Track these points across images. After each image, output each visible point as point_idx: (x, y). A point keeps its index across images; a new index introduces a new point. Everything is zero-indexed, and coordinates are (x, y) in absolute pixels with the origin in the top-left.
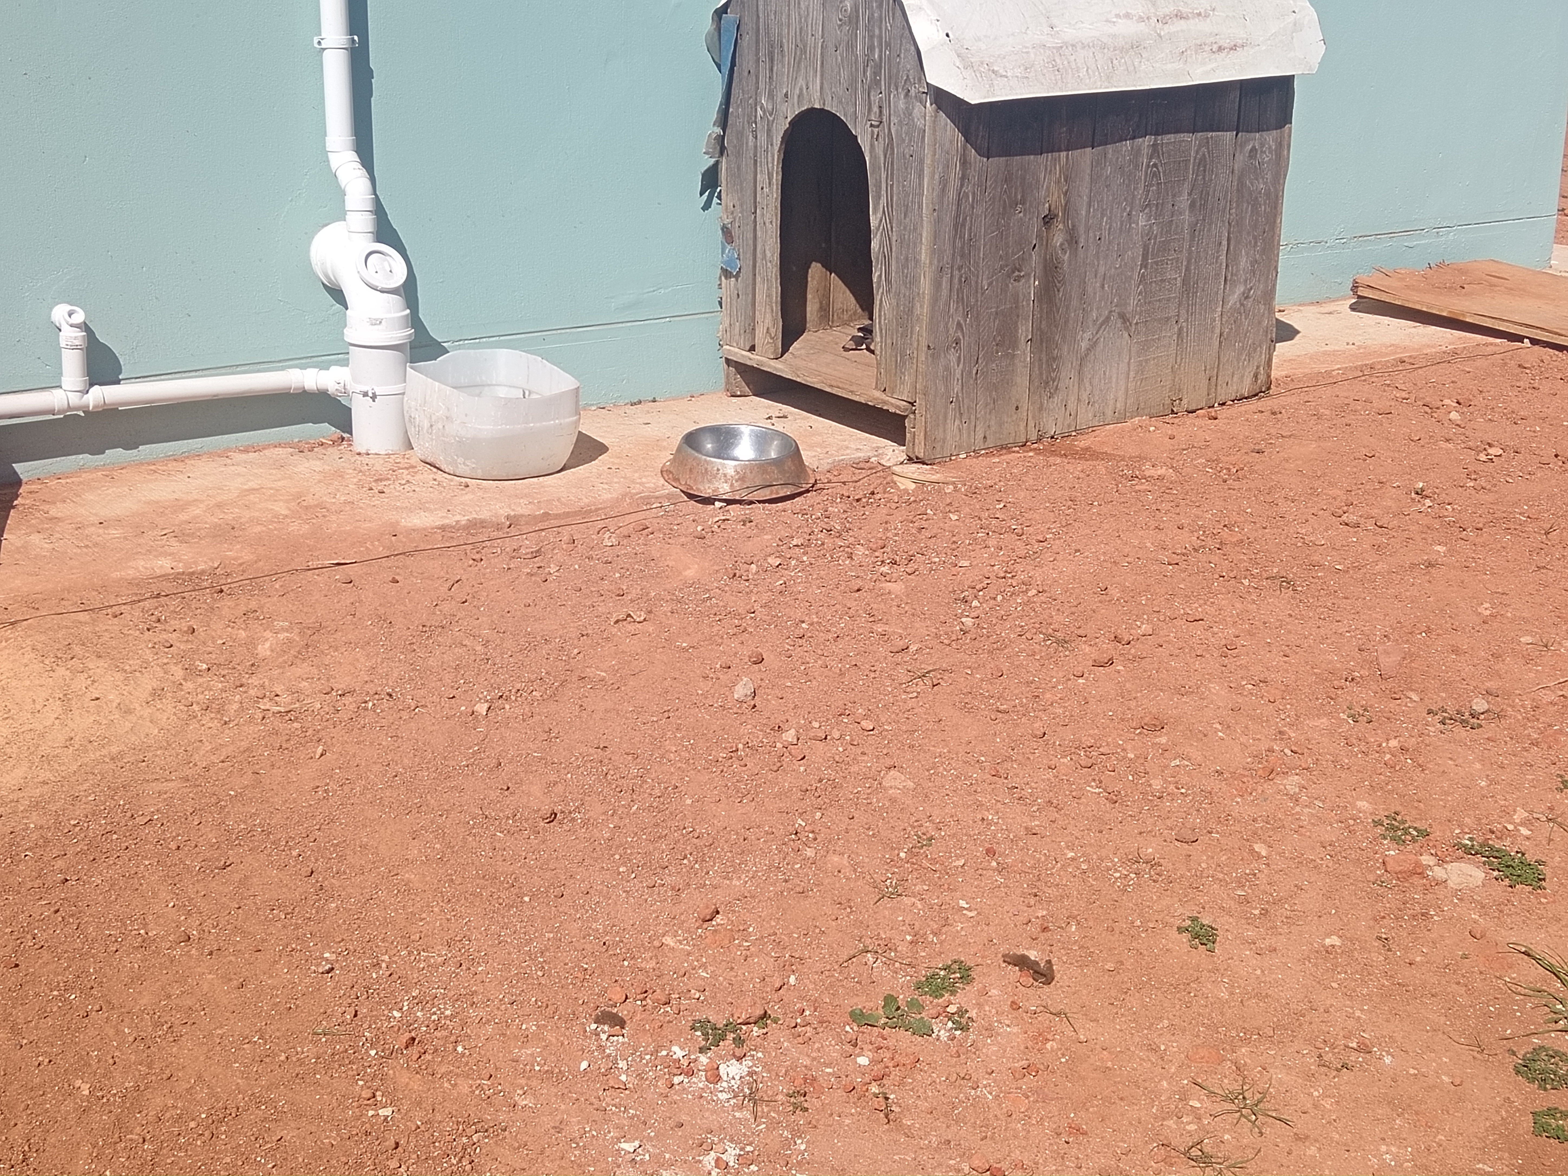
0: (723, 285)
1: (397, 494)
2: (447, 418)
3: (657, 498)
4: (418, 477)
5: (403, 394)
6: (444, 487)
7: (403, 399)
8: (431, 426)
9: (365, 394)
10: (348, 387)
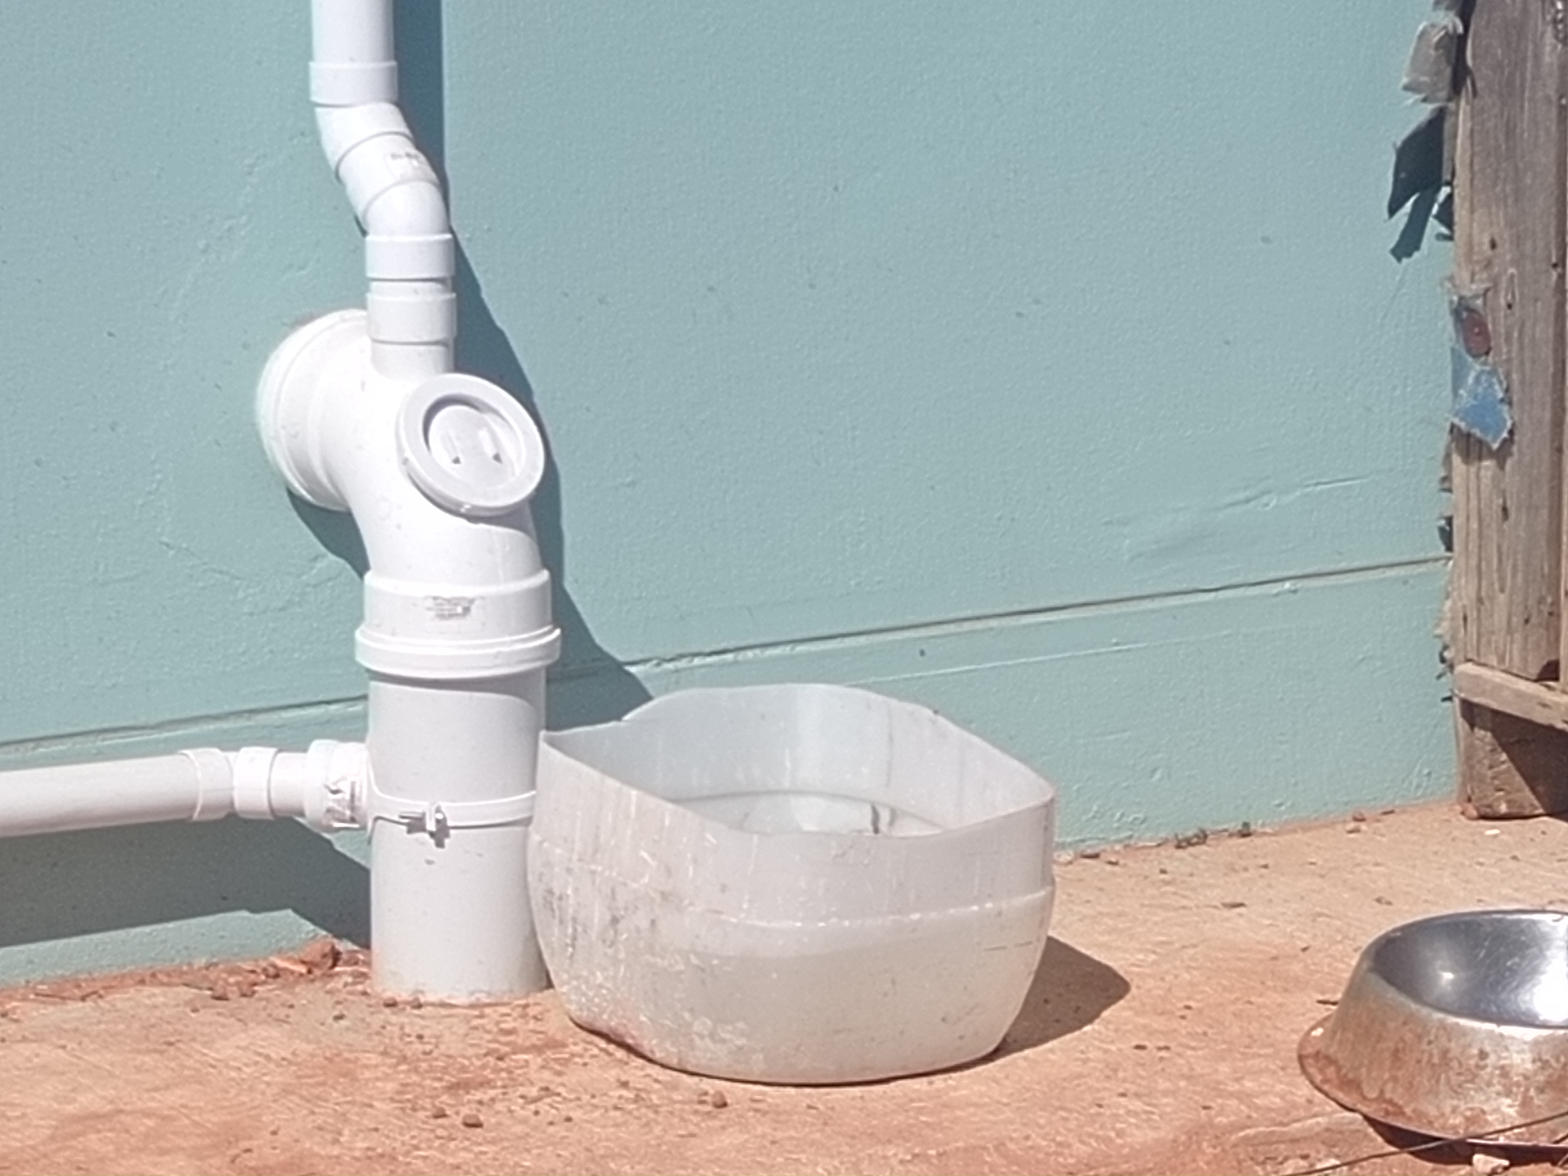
0: (1457, 480)
1: (519, 1129)
2: (664, 895)
3: (1294, 1141)
4: (574, 1076)
5: (527, 822)
6: (655, 1109)
7: (526, 837)
8: (615, 921)
9: (415, 825)
10: (363, 802)
